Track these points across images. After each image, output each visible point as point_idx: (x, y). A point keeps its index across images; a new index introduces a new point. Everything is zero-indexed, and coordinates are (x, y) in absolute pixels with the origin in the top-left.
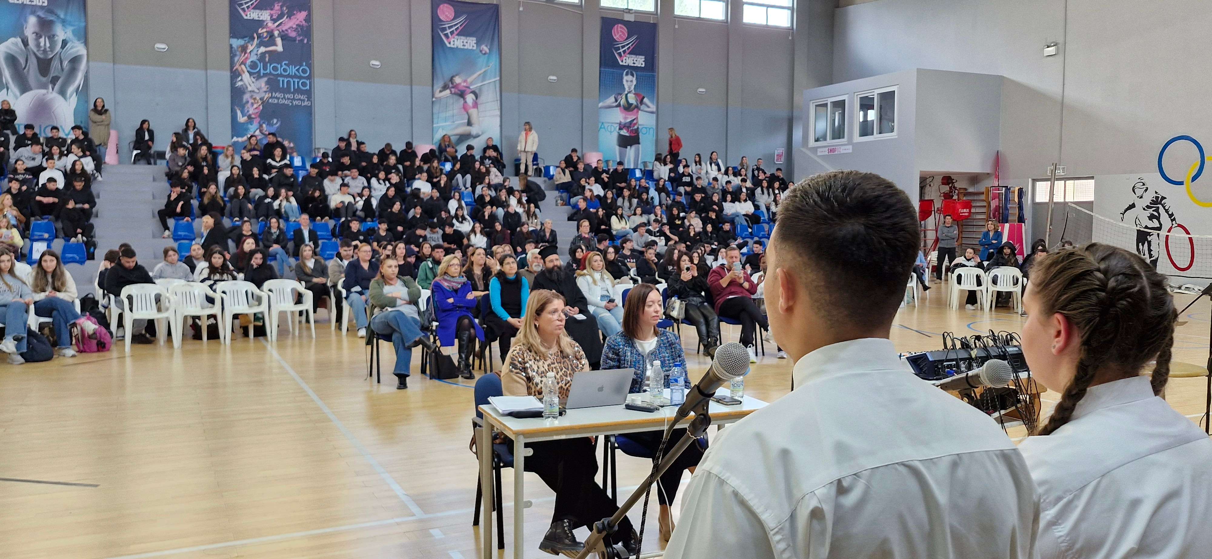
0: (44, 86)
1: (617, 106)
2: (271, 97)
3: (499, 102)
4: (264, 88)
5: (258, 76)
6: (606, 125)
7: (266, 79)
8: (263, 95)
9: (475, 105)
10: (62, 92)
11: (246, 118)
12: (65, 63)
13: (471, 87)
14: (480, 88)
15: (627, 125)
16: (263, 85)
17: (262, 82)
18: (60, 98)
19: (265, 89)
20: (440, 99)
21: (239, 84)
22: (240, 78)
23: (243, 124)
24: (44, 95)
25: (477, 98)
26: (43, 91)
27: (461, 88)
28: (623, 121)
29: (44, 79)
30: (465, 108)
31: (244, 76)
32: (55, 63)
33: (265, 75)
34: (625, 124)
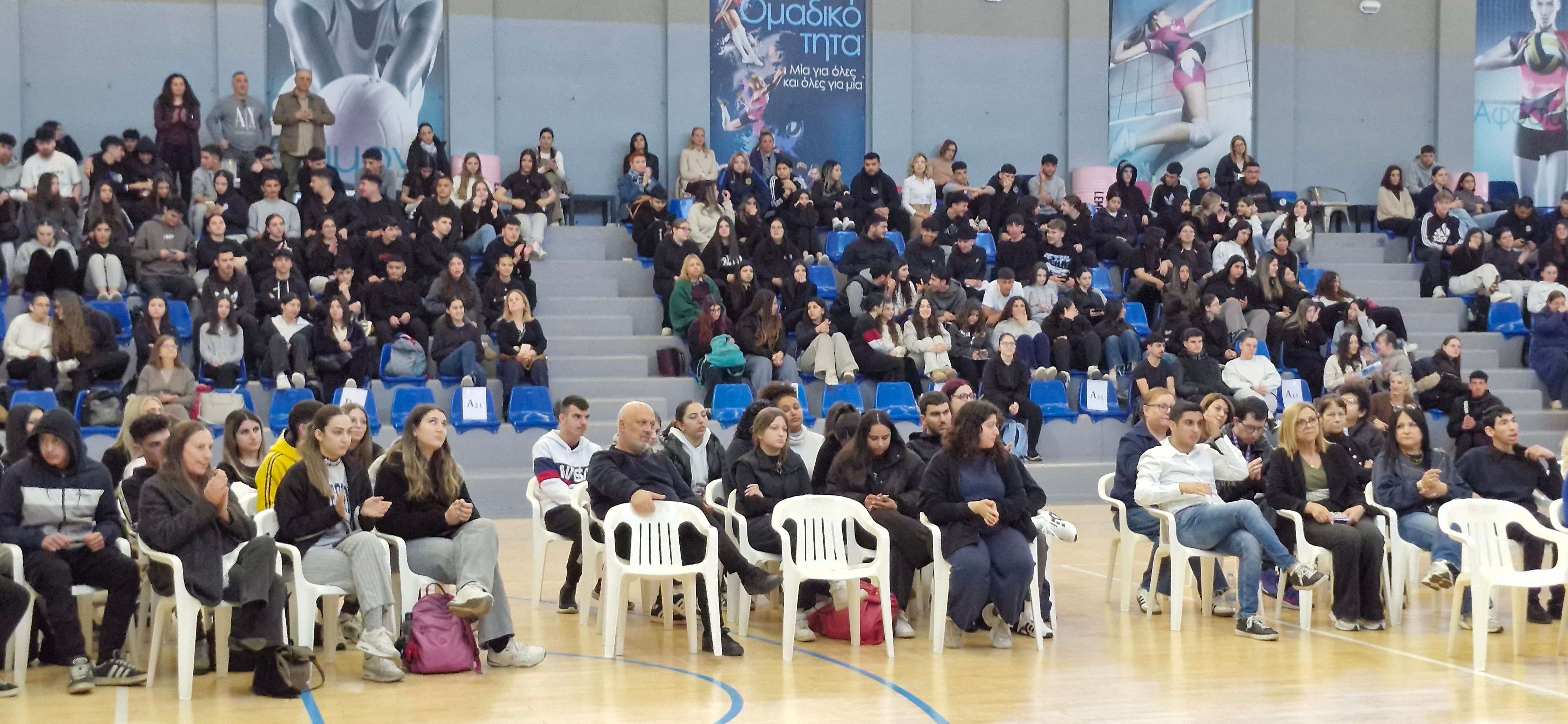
0: (363, 68)
1: (1515, 63)
2: (788, 76)
3: (1250, 64)
4: (774, 55)
5: (761, 31)
6: (1490, 108)
7: (776, 37)
8: (770, 70)
9: (1200, 74)
10: (398, 79)
11: (737, 121)
12: (404, 19)
13: (1191, 35)
14: (1210, 35)
15: (1540, 106)
16: (772, 49)
17: (770, 46)
18: (393, 90)
19: (775, 59)
20: (1125, 64)
21: (726, 50)
22: (727, 39)
23: (733, 134)
24: (365, 85)
25: (1203, 57)
26: (363, 78)
27: (1170, 37)
28: (1530, 97)
29: (364, 54)
30: (1178, 81)
31: (734, 31)
32: (385, 20)
33: (776, 29)
34: (1536, 102)
